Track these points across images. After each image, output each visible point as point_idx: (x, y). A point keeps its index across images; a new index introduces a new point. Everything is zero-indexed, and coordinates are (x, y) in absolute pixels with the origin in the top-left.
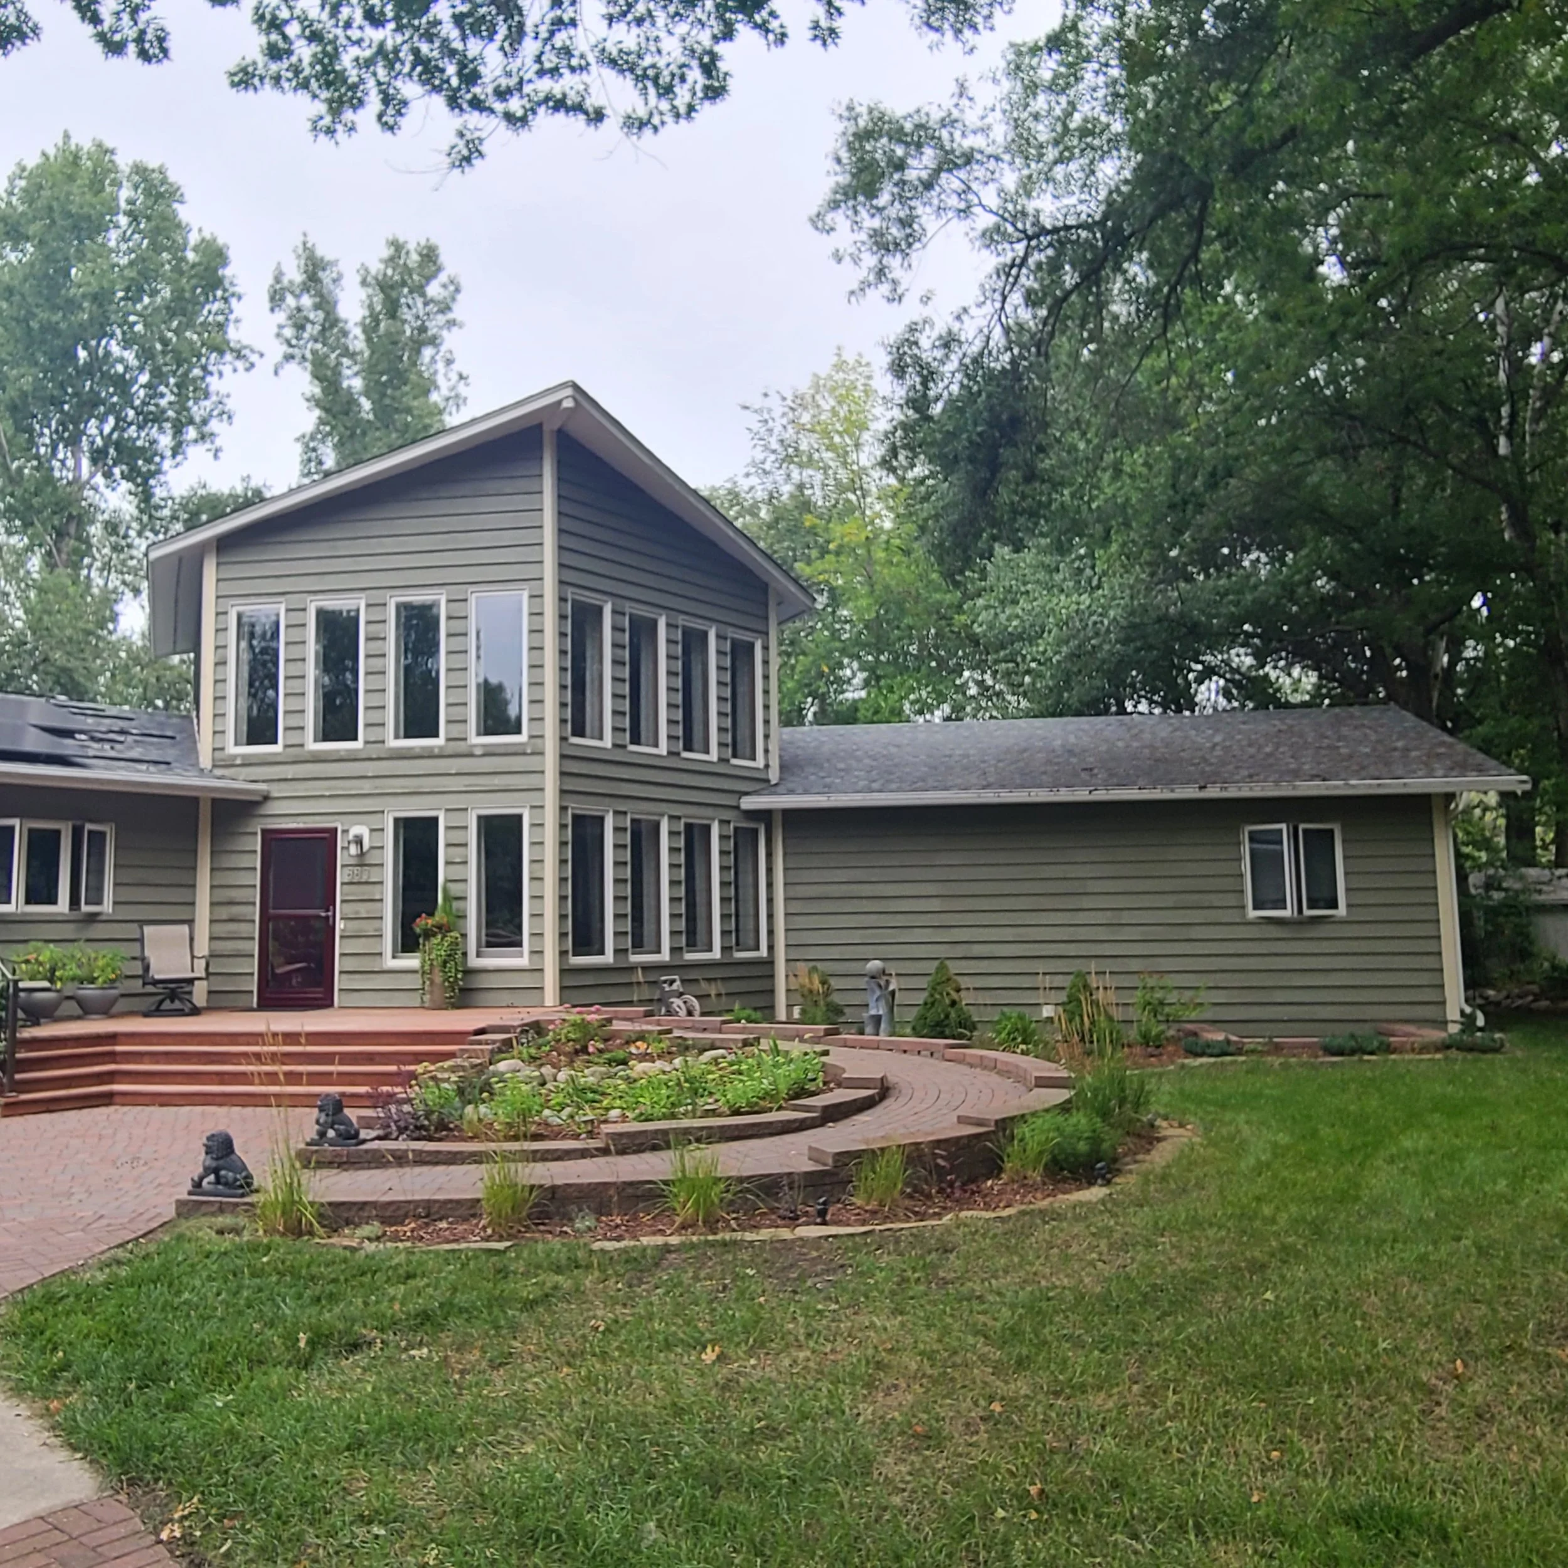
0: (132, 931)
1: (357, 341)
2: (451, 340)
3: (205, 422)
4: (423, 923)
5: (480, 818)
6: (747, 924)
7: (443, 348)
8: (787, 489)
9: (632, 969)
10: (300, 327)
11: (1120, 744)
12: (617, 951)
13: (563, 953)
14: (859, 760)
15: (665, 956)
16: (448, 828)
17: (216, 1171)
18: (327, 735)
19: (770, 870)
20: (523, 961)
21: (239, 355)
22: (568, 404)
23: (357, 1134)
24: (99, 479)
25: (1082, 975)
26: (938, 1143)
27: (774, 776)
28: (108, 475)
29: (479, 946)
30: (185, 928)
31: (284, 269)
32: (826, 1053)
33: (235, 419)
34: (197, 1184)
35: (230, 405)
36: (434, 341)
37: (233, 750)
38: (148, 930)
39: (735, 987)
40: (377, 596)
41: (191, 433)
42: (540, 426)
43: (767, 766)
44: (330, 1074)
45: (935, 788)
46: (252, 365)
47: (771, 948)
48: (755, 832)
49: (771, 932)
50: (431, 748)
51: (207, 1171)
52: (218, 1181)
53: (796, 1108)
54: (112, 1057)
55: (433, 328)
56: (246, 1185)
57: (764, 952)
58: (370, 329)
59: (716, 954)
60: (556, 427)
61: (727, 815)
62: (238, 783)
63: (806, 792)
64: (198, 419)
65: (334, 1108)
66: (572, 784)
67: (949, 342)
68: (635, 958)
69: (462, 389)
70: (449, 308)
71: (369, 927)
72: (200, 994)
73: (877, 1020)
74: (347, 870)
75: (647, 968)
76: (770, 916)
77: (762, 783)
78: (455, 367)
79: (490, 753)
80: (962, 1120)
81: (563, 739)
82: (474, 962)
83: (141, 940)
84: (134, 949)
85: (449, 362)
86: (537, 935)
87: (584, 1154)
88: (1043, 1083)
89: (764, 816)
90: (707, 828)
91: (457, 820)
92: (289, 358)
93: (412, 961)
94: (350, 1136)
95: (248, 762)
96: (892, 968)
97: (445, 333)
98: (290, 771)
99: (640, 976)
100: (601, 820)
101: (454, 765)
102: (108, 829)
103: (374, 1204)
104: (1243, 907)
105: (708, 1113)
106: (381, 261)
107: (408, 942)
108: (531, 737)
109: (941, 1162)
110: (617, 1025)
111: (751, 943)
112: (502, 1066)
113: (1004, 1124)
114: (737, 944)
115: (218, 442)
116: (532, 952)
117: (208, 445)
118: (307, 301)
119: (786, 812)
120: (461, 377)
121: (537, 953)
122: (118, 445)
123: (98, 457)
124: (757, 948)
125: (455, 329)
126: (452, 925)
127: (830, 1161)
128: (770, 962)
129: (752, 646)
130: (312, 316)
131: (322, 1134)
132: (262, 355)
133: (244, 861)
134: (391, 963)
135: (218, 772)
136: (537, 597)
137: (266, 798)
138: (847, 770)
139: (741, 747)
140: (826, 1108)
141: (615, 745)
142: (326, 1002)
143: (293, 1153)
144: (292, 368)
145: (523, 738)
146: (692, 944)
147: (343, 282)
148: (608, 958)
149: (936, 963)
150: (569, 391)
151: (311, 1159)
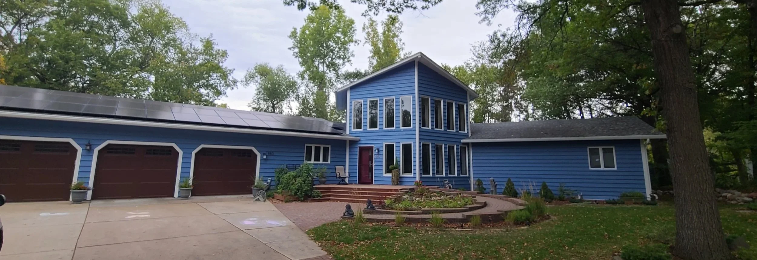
0: (333, 167)
1: (381, 36)
2: (401, 36)
3: (349, 58)
4: (391, 167)
5: (403, 144)
6: (464, 168)
7: (399, 38)
8: (480, 65)
9: (435, 178)
10: (369, 36)
11: (557, 127)
12: (432, 174)
13: (420, 174)
14: (490, 131)
15: (444, 175)
16: (396, 147)
17: (348, 211)
18: (371, 127)
19: (469, 156)
20: (412, 175)
21: (356, 42)
22: (420, 57)
23: (374, 208)
24: (328, 71)
25: (544, 183)
26: (490, 215)
27: (470, 135)
28: (330, 71)
29: (403, 173)
30: (343, 167)
31: (366, 23)
32: (475, 197)
33: (355, 56)
34: (344, 214)
35: (354, 53)
36: (397, 36)
37: (353, 130)
38: (336, 167)
39: (459, 183)
40: (381, 98)
41: (346, 60)
42: (414, 61)
43: (468, 133)
44: (366, 193)
45: (507, 138)
46: (358, 44)
47: (469, 174)
48: (465, 148)
49: (469, 171)
50: (392, 130)
51: (346, 211)
52: (348, 214)
53: (464, 207)
54: (330, 192)
55: (397, 34)
56: (352, 214)
57: (468, 175)
58: (384, 33)
59: (456, 175)
60: (418, 61)
61: (458, 144)
62: (353, 138)
63: (477, 139)
64: (348, 57)
65: (370, 203)
66: (422, 137)
67: (504, 36)
68: (437, 176)
69: (403, 46)
70: (400, 28)
71: (380, 167)
72: (347, 180)
73: (492, 191)
74: (376, 155)
75: (440, 178)
76: (469, 167)
77: (466, 136)
78: (402, 42)
79: (404, 130)
80: (498, 211)
81: (420, 127)
82: (402, 175)
83: (335, 169)
84: (334, 171)
85: (400, 41)
86: (415, 170)
87: (418, 214)
88: (521, 205)
89: (468, 144)
90: (454, 147)
91: (398, 145)
92: (366, 42)
93: (390, 175)
94: (373, 208)
95: (356, 133)
96: (496, 179)
97: (399, 34)
98: (364, 134)
99: (439, 180)
100: (429, 145)
101: (397, 133)
102: (329, 146)
103: (375, 219)
104: (588, 167)
105: (445, 207)
106: (386, 19)
107: (388, 171)
108: (413, 127)
109: (490, 219)
110: (430, 190)
111: (465, 173)
112: (405, 197)
113: (506, 212)
114: (461, 173)
115: (352, 62)
116: (414, 174)
117: (349, 63)
118: (370, 30)
119: (473, 143)
120: (403, 44)
121: (415, 174)
122: (331, 64)
123: (328, 66)
124: (466, 174)
125: (402, 33)
126: (397, 167)
127: (466, 217)
128: (469, 177)
129: (464, 106)
130: (371, 33)
131: (368, 207)
132: (360, 41)
133: (355, 153)
134: (384, 175)
135: (350, 135)
136: (414, 97)
137: (360, 140)
138: (487, 133)
139: (462, 128)
140: (470, 208)
141: (432, 129)
142: (371, 183)
143: (362, 211)
144: (367, 44)
145: (411, 127)
146: (450, 173)
147: (378, 25)
148: (431, 175)
149: (507, 179)
150: (420, 54)
151: (365, 212)
